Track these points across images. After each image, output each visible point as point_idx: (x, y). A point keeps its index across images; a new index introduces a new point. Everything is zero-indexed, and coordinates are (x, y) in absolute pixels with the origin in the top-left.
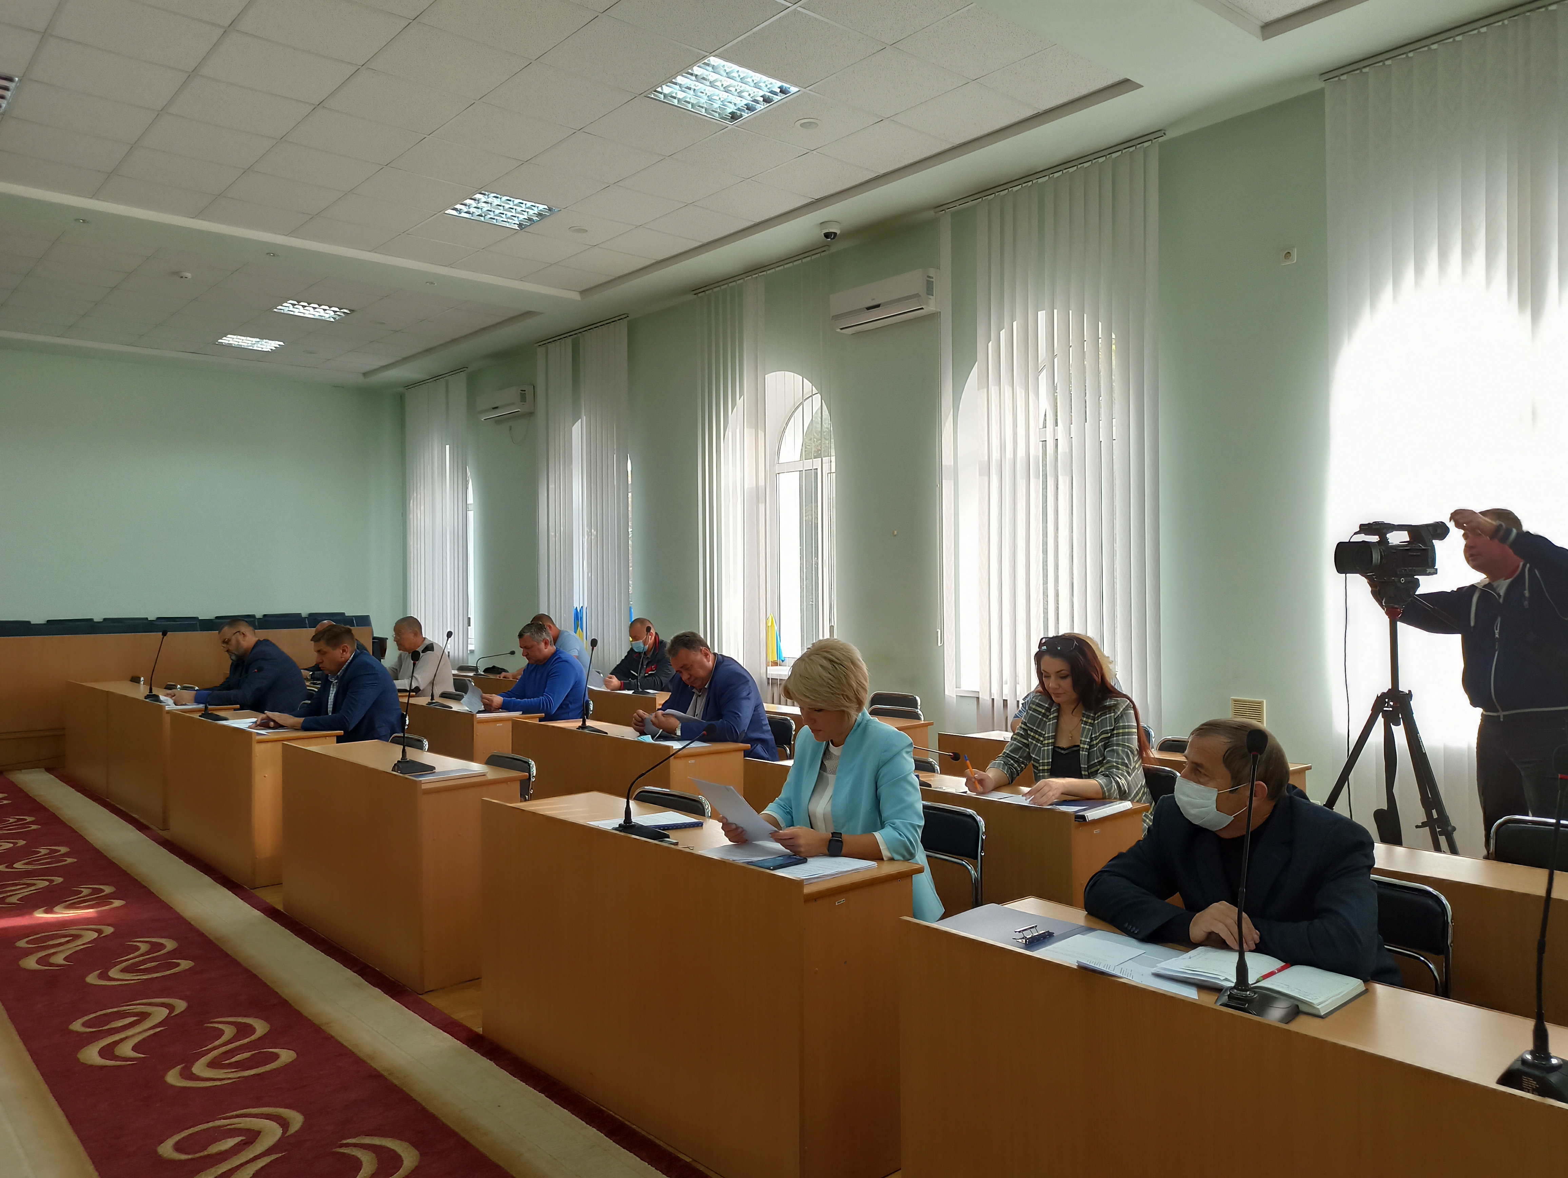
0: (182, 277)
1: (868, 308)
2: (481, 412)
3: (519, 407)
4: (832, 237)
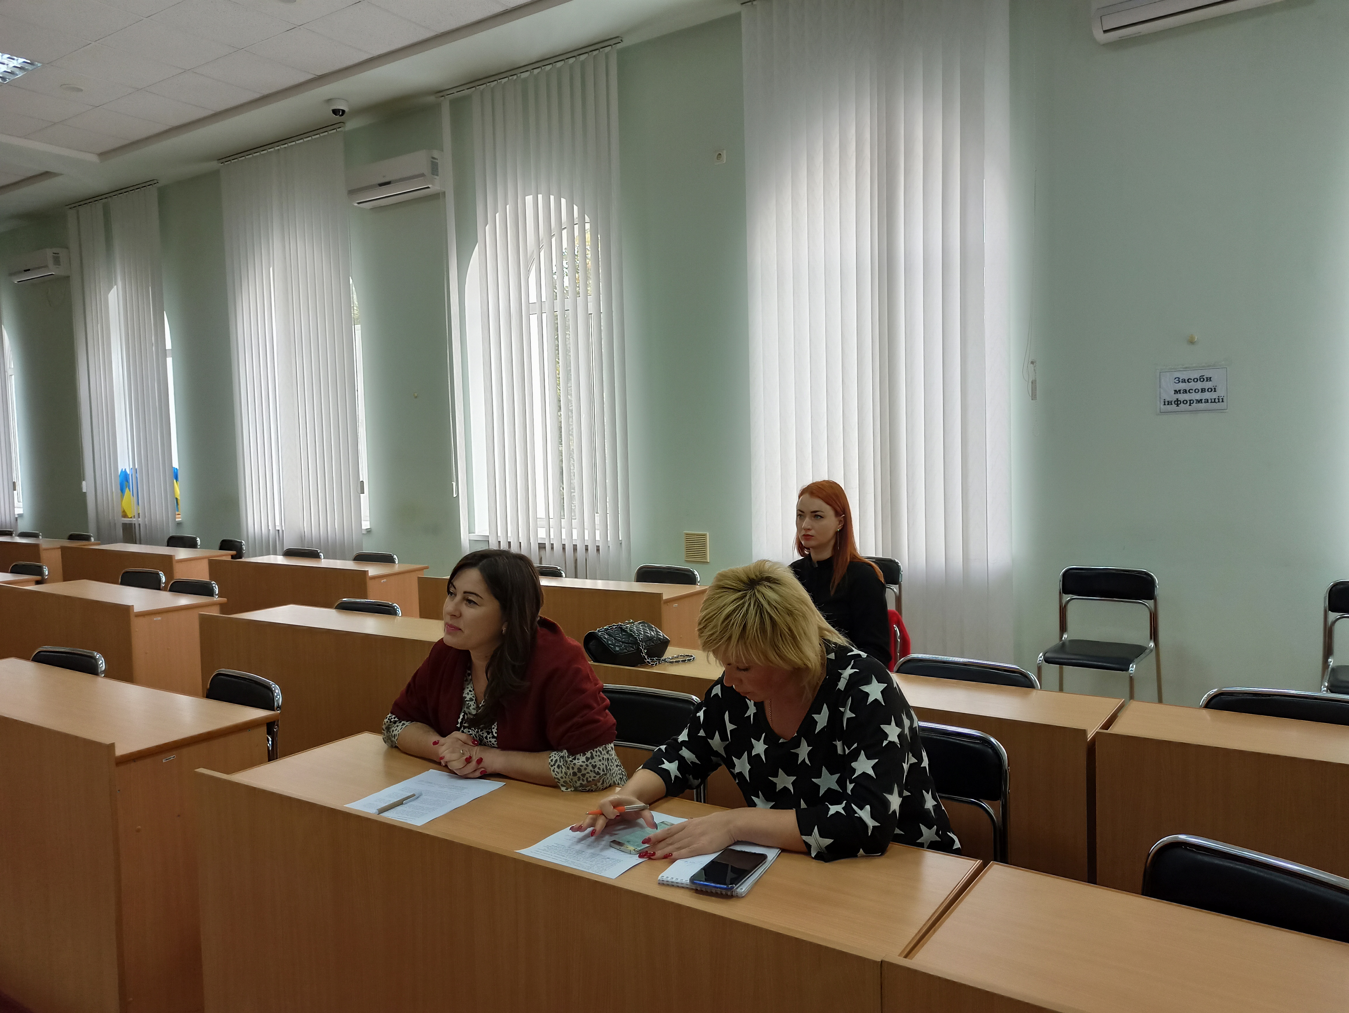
1: (381, 185)
2: (12, 274)
3: (53, 271)
4: (341, 114)
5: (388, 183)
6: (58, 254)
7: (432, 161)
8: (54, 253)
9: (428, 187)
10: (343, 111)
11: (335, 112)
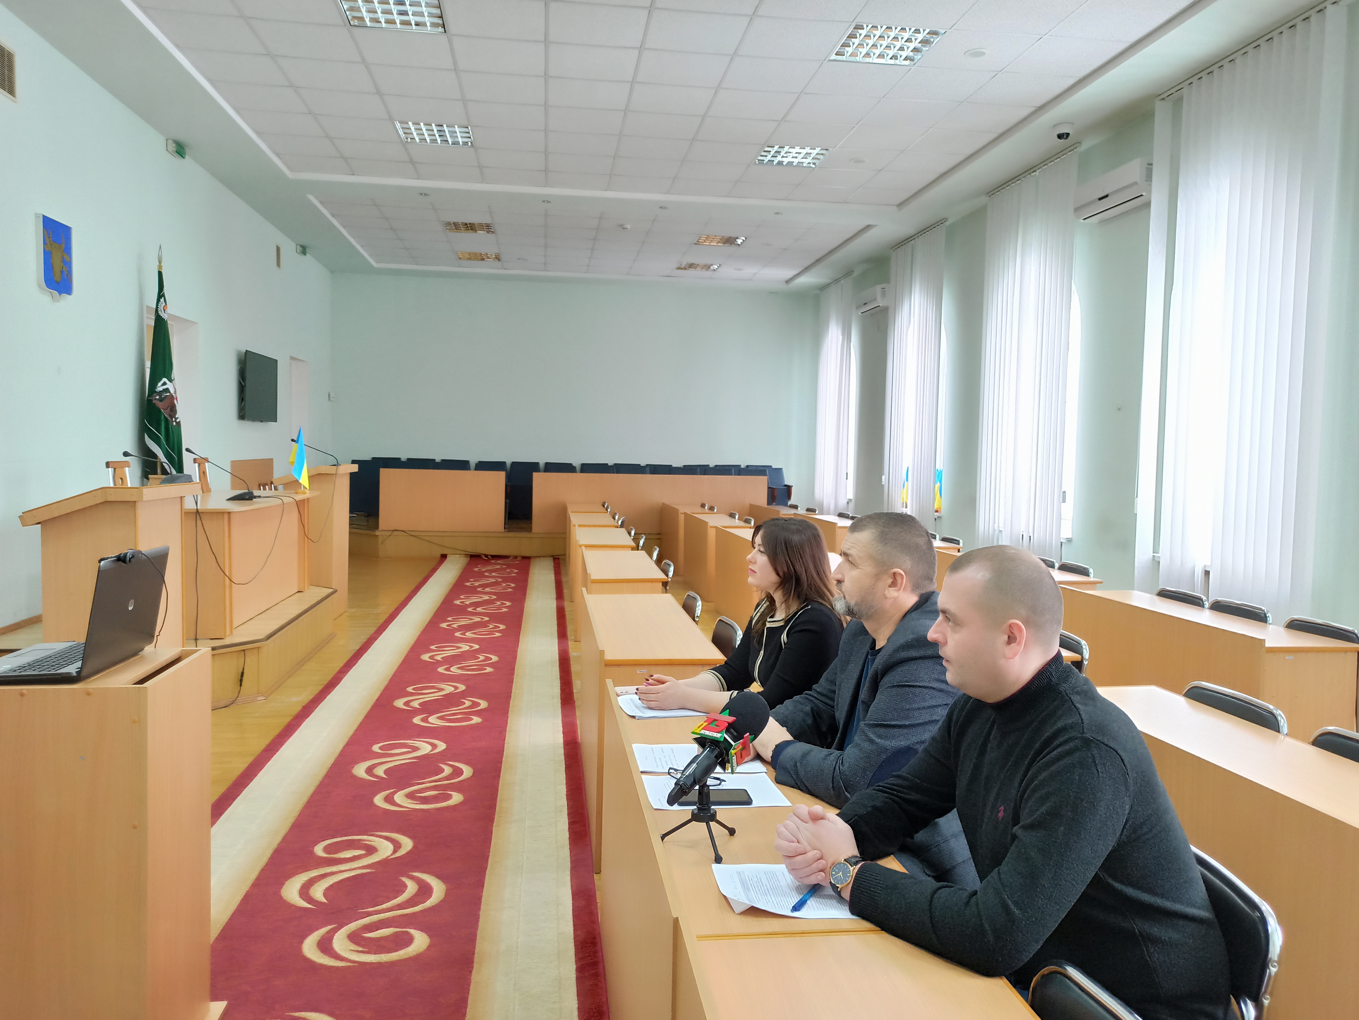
0: (624, 229)
1: (1100, 199)
2: (858, 307)
3: (881, 302)
4: (1065, 137)
5: (1107, 196)
6: (885, 288)
7: (1147, 168)
8: (882, 288)
9: (1142, 195)
10: (1068, 134)
11: (1060, 136)
